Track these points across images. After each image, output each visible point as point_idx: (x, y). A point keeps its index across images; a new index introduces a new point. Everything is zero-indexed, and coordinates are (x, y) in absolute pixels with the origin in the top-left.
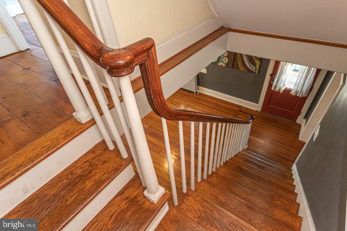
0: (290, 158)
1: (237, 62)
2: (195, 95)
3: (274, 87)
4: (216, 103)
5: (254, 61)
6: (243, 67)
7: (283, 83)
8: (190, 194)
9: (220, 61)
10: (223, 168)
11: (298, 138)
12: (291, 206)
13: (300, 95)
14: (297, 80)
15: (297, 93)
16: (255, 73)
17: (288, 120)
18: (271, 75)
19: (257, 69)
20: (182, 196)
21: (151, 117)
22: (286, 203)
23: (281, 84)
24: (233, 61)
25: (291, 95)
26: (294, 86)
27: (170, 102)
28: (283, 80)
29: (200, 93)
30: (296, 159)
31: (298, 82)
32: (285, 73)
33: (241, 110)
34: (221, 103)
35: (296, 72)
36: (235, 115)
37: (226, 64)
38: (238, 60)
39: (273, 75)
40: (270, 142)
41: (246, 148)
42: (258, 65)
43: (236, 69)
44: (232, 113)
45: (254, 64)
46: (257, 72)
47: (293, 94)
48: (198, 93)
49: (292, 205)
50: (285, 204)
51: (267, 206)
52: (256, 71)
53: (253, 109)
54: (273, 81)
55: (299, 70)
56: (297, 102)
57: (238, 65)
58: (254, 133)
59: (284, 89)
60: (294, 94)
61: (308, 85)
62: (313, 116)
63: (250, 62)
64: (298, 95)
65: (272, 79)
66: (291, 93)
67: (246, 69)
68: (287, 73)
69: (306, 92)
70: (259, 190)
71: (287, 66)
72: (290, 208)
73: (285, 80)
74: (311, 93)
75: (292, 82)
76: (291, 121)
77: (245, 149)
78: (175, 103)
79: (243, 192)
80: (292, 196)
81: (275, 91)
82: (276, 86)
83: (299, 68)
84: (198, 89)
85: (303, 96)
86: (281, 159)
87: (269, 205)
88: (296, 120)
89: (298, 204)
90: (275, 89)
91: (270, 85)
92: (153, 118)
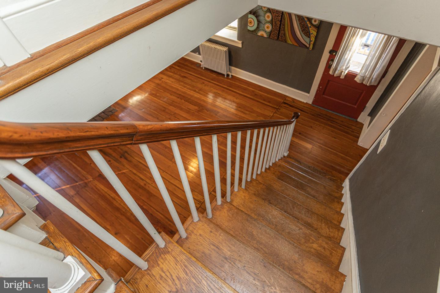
0: (342, 169)
1: (284, 30)
2: (226, 80)
3: (333, 69)
4: (253, 91)
5: (309, 30)
6: (292, 39)
7: (346, 64)
8: (170, 250)
9: (261, 29)
10: (243, 192)
11: (357, 142)
12: (332, 251)
13: (367, 83)
14: (366, 60)
15: (363, 80)
16: (308, 48)
17: (347, 118)
18: (331, 52)
19: (312, 43)
20: (156, 253)
21: (163, 109)
22: (326, 246)
23: (343, 66)
24: (278, 29)
25: (356, 81)
26: (360, 69)
27: (191, 88)
28: (346, 59)
29: (232, 76)
30: (351, 171)
31: (368, 63)
32: (351, 49)
33: (285, 101)
34: (259, 91)
35: (366, 48)
36: (277, 109)
37: (268, 34)
38: (286, 28)
39: (334, 52)
40: (320, 146)
41: (286, 154)
42: (313, 35)
43: (282, 41)
44: (273, 106)
45: (308, 34)
46: (311, 46)
47: (358, 81)
48: (230, 77)
49: (334, 250)
50: (324, 248)
51: (296, 256)
52: (309, 45)
53: (302, 101)
54: (333, 61)
55: (371, 45)
56: (362, 93)
57: (285, 34)
58: (300, 134)
59: (347, 73)
60: (360, 80)
61: (381, 68)
62: (381, 114)
63: (302, 31)
64: (364, 83)
65: (331, 59)
66: (356, 79)
67: (296, 42)
68: (353, 50)
69: (376, 79)
70: (290, 226)
71: (354, 38)
72: (331, 254)
73: (350, 60)
74: (383, 80)
75: (359, 63)
76: (350, 119)
77: (284, 156)
78: (197, 90)
79: (264, 233)
80: (337, 232)
81: (333, 75)
82: (336, 69)
83: (371, 43)
84: (230, 70)
85: (372, 84)
86: (331, 170)
87: (299, 255)
88: (357, 118)
89: (342, 249)
90: (335, 72)
91: (328, 67)
92: (167, 111)
